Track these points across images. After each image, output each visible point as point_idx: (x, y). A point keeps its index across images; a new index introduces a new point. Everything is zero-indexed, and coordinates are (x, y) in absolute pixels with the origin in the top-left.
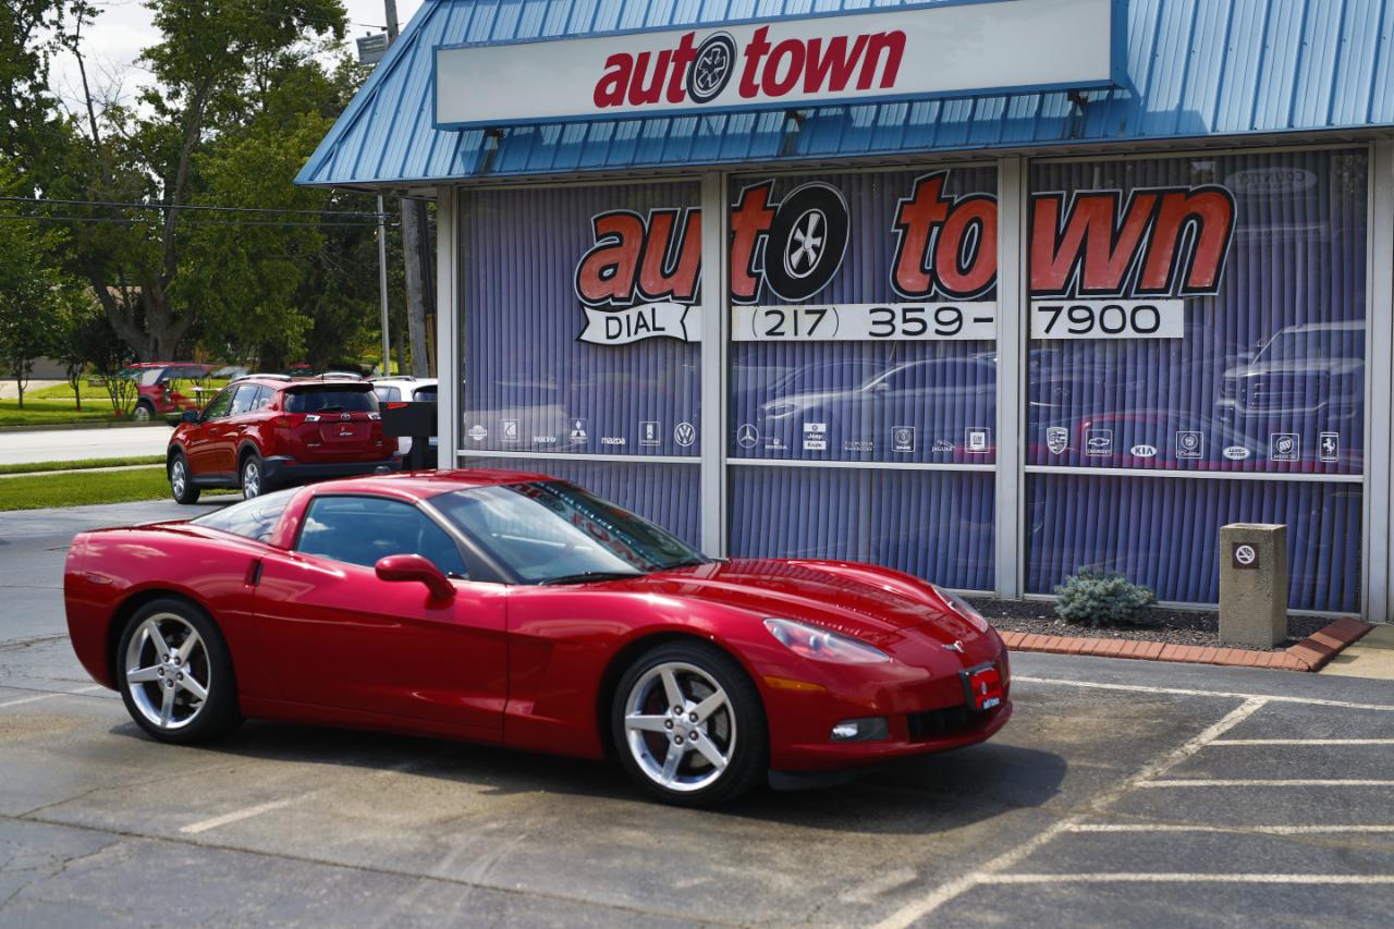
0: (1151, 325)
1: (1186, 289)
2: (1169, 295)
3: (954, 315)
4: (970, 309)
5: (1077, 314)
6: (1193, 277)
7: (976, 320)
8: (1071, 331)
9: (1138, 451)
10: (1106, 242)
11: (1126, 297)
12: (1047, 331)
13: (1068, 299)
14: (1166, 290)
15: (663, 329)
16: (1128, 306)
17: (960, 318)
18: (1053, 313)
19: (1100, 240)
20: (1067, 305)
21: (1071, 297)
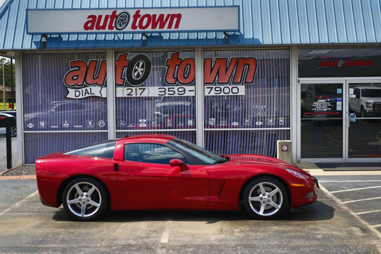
0: (237, 92)
1: (245, 83)
2: (241, 84)
3: (183, 89)
4: (188, 88)
5: (217, 89)
6: (247, 79)
7: (189, 91)
8: (215, 93)
9: (234, 124)
10: (224, 70)
11: (230, 85)
12: (209, 93)
13: (214, 85)
14: (240, 83)
15: (94, 94)
16: (231, 87)
17: (185, 90)
18: (210, 89)
19: (223, 70)
20: (214, 87)
21: (216, 85)
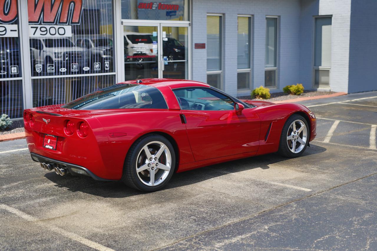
0: (63, 33)
1: (72, 23)
2: (67, 24)
3: (4, 29)
4: (9, 27)
5: (43, 29)
6: (73, 19)
7: (11, 31)
8: (41, 34)
9: (61, 70)
10: (49, 7)
12: (34, 34)
13: (39, 24)
14: (66, 23)
16: (57, 27)
17: (6, 30)
18: (35, 29)
19: (48, 7)
20: (39, 26)
21: (40, 24)
